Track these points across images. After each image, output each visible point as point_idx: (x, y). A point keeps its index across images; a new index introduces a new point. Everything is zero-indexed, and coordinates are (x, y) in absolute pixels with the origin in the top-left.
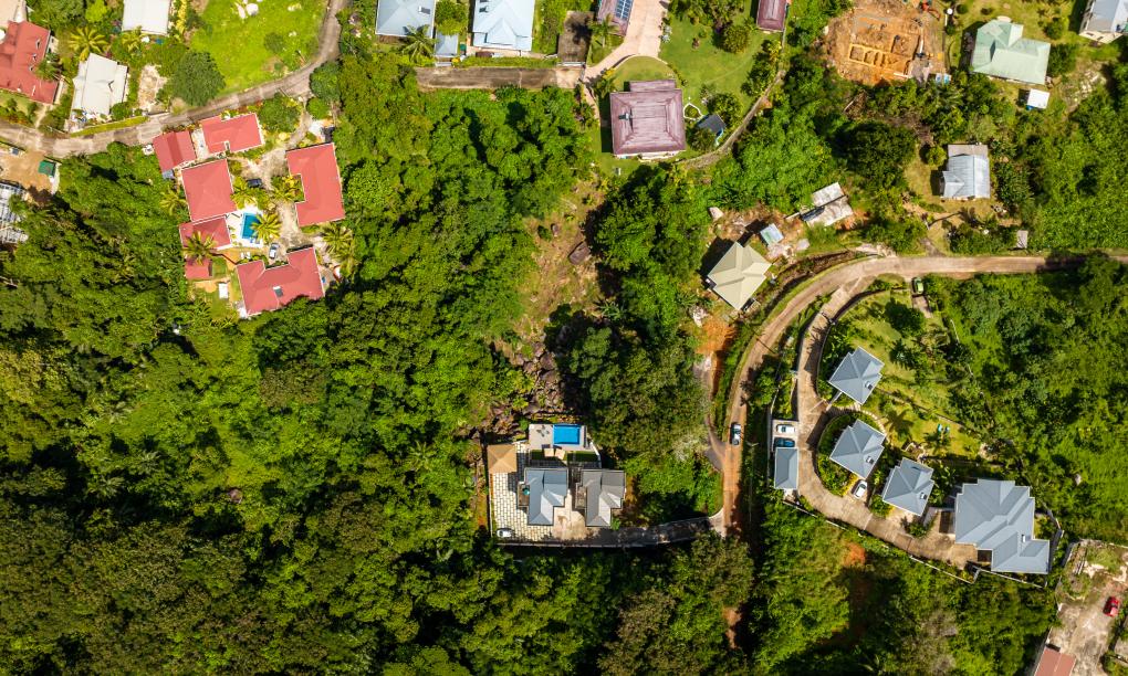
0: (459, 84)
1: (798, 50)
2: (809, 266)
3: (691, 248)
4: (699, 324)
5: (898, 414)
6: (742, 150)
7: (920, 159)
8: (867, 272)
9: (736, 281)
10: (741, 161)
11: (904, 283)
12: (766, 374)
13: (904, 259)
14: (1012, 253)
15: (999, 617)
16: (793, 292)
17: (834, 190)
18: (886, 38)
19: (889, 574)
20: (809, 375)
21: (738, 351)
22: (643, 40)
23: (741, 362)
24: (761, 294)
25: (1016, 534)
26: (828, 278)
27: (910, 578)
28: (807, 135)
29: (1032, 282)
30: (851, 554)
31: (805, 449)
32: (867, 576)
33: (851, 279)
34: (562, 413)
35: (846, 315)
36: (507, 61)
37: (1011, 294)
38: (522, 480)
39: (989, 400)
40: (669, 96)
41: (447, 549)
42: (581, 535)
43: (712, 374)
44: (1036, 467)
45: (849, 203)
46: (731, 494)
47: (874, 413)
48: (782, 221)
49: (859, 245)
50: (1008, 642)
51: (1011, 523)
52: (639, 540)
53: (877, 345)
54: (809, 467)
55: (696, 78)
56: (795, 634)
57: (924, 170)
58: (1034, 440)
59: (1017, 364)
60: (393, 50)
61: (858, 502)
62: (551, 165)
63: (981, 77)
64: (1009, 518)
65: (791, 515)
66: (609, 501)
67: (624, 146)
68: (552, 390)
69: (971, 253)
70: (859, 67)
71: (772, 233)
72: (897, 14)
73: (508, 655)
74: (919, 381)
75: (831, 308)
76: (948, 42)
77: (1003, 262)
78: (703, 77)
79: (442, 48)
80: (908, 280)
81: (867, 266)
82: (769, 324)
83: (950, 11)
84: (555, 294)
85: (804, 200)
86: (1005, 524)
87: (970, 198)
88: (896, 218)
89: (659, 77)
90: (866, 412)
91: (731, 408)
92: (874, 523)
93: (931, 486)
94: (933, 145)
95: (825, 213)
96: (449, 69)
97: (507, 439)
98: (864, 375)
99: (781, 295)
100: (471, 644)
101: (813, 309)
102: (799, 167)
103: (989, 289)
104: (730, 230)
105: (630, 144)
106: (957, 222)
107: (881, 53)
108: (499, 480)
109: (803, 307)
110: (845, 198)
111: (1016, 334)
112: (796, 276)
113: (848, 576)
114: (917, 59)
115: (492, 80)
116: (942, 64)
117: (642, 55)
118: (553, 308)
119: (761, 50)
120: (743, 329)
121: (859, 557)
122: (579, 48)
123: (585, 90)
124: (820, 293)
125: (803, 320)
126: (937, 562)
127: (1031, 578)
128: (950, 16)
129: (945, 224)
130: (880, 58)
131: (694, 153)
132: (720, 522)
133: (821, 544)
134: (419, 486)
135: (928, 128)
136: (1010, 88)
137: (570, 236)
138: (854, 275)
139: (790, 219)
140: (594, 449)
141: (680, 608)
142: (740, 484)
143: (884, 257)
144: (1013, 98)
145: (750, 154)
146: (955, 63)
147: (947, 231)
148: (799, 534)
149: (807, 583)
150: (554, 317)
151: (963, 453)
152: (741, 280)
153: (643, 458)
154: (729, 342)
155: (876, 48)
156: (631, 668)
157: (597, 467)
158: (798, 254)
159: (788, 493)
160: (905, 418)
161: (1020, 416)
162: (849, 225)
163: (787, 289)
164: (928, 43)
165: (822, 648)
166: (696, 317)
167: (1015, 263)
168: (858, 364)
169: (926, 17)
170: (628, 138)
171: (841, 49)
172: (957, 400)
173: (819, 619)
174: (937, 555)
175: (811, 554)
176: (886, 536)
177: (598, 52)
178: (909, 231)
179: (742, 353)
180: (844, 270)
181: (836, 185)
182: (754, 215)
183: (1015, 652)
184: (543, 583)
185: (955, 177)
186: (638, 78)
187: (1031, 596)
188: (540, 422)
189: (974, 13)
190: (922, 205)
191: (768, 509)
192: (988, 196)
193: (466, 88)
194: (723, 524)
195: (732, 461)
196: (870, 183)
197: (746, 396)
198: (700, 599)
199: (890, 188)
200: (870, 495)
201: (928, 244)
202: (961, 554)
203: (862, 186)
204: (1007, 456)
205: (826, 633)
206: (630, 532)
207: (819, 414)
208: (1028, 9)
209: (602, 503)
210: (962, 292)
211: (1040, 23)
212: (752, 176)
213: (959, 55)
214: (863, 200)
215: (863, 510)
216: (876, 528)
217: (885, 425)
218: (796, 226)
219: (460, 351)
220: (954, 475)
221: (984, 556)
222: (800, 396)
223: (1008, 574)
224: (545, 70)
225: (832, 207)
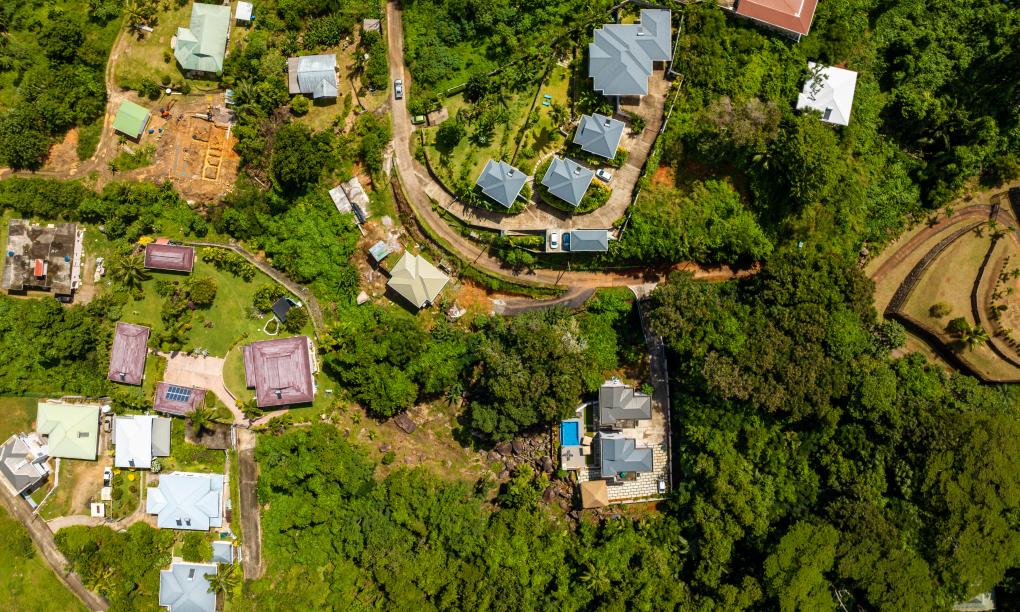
0: (257, 538)
1: (210, 228)
2: (405, 216)
3: (395, 330)
4: (463, 311)
5: (535, 141)
6: (304, 278)
7: (304, 117)
8: (409, 167)
9: (423, 283)
10: (314, 278)
11: (417, 133)
12: (506, 256)
13: (395, 132)
14: (385, 33)
15: (713, 53)
16: (430, 232)
17: (336, 194)
18: (195, 148)
19: (679, 148)
20: (504, 219)
21: (486, 279)
22: (208, 372)
23: (495, 276)
24: (434, 258)
25: (638, 41)
26: (415, 201)
27: (681, 129)
28: (288, 220)
29: (411, 14)
30: (662, 179)
31: (571, 222)
32: (682, 165)
33: (416, 181)
34: (551, 436)
35: (448, 186)
36: (233, 496)
37: (422, 35)
38: (613, 478)
39: (518, 55)
40: (258, 355)
41: (679, 542)
42: (659, 417)
43: (508, 299)
44: (575, 16)
45: (347, 182)
46: (615, 279)
47: (535, 164)
48: (367, 240)
49: (385, 173)
50: (734, 43)
51: (627, 46)
52: (661, 363)
53: (473, 159)
54: (587, 219)
55: (239, 324)
56: (737, 223)
57: (313, 113)
58: (552, 18)
59: (484, 31)
60: (230, 600)
61: (615, 176)
62: (326, 468)
63: (226, 63)
64: (622, 49)
65: (631, 234)
66: (627, 400)
67: (306, 392)
68: (530, 444)
69: (387, 72)
70: (224, 171)
71: (378, 250)
72: (173, 138)
73: (770, 489)
74: (505, 120)
75: (443, 199)
76: (196, 92)
77: (394, 41)
78: (239, 318)
79: (224, 557)
80: (414, 128)
81: (403, 166)
82: (459, 252)
83: (168, 91)
84: (444, 444)
85: (347, 221)
86: (629, 53)
87: (337, 70)
88: (359, 139)
89: (241, 358)
90: (534, 171)
91: (538, 284)
92: (633, 161)
93: (598, 116)
94: (289, 106)
95: (357, 202)
96: (244, 547)
97: (577, 489)
98: (500, 178)
99: (433, 241)
100: (762, 527)
101: (444, 214)
102: (317, 225)
103: (418, 56)
104: (377, 284)
105: (304, 387)
106: (358, 83)
107: (209, 151)
108: (614, 493)
109: (443, 223)
110: (343, 185)
111: (457, 31)
112: (416, 228)
113: (683, 182)
114: (213, 118)
115: (252, 507)
116: (216, 96)
117: (221, 373)
118: (456, 444)
119: (211, 264)
120: (465, 273)
121: (664, 172)
122: (219, 430)
123: (257, 424)
124: (429, 209)
125: (455, 223)
126: (666, 107)
127: (675, 23)
128: (173, 90)
129: (361, 94)
130: (214, 152)
131: (308, 324)
132: (641, 289)
133: (655, 208)
134: (623, 577)
135: (276, 111)
136: (236, 35)
137: (390, 434)
138: (412, 178)
139: (364, 233)
140: (581, 409)
141: (718, 345)
142: (606, 272)
143: (394, 151)
144: (244, 32)
145: (307, 271)
146: (215, 85)
147: (368, 92)
148: (647, 228)
149: (691, 217)
150: (464, 444)
151: (566, 82)
152: (422, 279)
153: (587, 376)
154: (478, 285)
155: (205, 156)
156: (775, 388)
157: (597, 405)
158: (395, 225)
159: (611, 235)
160: (538, 136)
161: (531, 29)
162: (367, 179)
163: (427, 236)
164: (198, 109)
165: (749, 200)
166: (458, 315)
167: (393, 30)
168: (492, 184)
169: (175, 112)
170: (298, 390)
171: (208, 188)
172: (520, 86)
173: (723, 205)
174: (659, 106)
175: (665, 216)
176: (645, 152)
177: (221, 413)
178: (369, 129)
179: (487, 276)
180: (408, 187)
181: (331, 192)
182: (362, 264)
183: (743, 36)
184: (704, 464)
185: (319, 87)
186: (243, 377)
187: (692, 24)
188: (559, 459)
189: (167, 69)
190: (345, 114)
191: (626, 256)
192: (334, 56)
193: (260, 532)
194: (641, 286)
195: (585, 280)
196: (328, 163)
197: (526, 270)
198: (710, 328)
199: (331, 147)
200: (609, 166)
201: (380, 110)
202: (658, 86)
203: (331, 170)
204: (567, 46)
205: (735, 197)
206: (654, 371)
207: (539, 211)
208: (164, 21)
209: (630, 406)
210: (422, 80)
211: (176, 9)
212: (327, 267)
213: (208, 82)
214: (343, 169)
215: (622, 172)
216: (638, 159)
217: (546, 153)
218: (371, 227)
219: (499, 543)
220: (587, 95)
221: (657, 66)
222: (524, 228)
223: (673, 45)
224: (241, 461)
225: (352, 196)
